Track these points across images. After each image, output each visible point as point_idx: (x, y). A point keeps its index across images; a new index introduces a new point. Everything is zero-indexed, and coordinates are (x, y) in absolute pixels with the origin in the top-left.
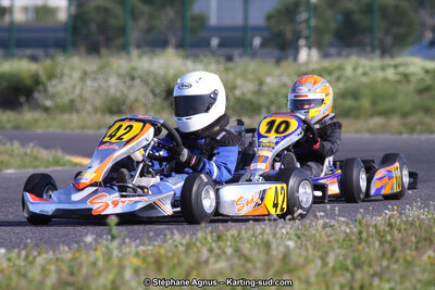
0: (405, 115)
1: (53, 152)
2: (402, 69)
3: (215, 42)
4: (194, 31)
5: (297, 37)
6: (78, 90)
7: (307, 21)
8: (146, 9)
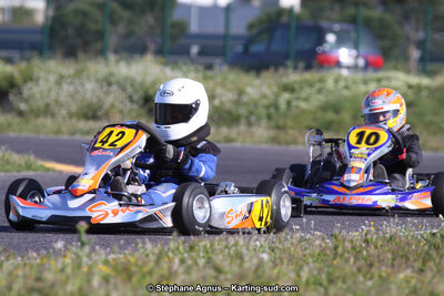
1: (26, 157)
3: (195, 50)
6: (53, 94)
8: (125, 14)
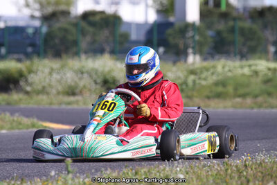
0: (256, 96)
1: (32, 120)
2: (253, 68)
4: (121, 43)
5: (186, 47)
6: (47, 80)
7: (193, 37)
8: (91, 29)
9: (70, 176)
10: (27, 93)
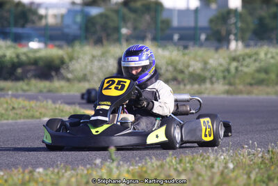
1: (73, 107)
3: (176, 37)
4: (162, 30)
5: (229, 33)
6: (89, 68)
7: (235, 23)
8: (132, 16)
9: (115, 164)
10: (68, 80)
